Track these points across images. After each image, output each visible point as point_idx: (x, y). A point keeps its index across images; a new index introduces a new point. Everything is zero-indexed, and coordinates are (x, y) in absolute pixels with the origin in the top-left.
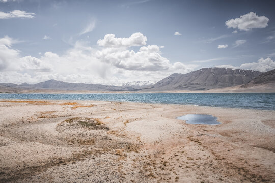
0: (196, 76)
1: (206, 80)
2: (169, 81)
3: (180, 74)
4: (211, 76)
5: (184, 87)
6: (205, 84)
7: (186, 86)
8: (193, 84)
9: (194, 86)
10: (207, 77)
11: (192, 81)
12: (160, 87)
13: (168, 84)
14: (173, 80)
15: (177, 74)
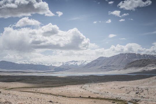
0: (115, 60)
1: (121, 62)
2: (95, 63)
3: (105, 57)
4: (125, 59)
5: (104, 68)
6: (119, 66)
7: (105, 67)
8: (110, 66)
9: (110, 67)
10: (122, 60)
11: (112, 63)
12: (89, 67)
13: (95, 65)
14: (98, 62)
15: (103, 57)
